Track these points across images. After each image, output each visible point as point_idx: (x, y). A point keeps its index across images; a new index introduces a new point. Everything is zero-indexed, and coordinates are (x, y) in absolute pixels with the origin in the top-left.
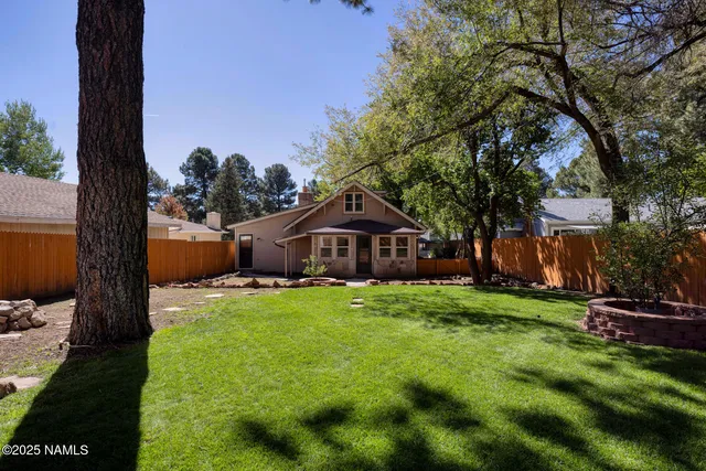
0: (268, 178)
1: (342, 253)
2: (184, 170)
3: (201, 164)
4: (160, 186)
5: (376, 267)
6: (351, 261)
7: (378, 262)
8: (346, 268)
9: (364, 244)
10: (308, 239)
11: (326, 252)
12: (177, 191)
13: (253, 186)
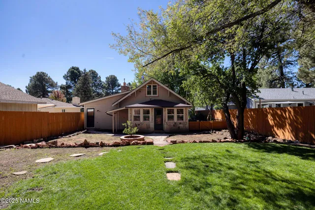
0: (107, 82)
1: (146, 118)
2: (65, 77)
3: (74, 74)
4: (53, 85)
5: (166, 126)
6: (151, 123)
7: (167, 124)
8: (148, 127)
9: (158, 113)
10: (126, 111)
11: (137, 118)
12: (62, 87)
13: (100, 85)
